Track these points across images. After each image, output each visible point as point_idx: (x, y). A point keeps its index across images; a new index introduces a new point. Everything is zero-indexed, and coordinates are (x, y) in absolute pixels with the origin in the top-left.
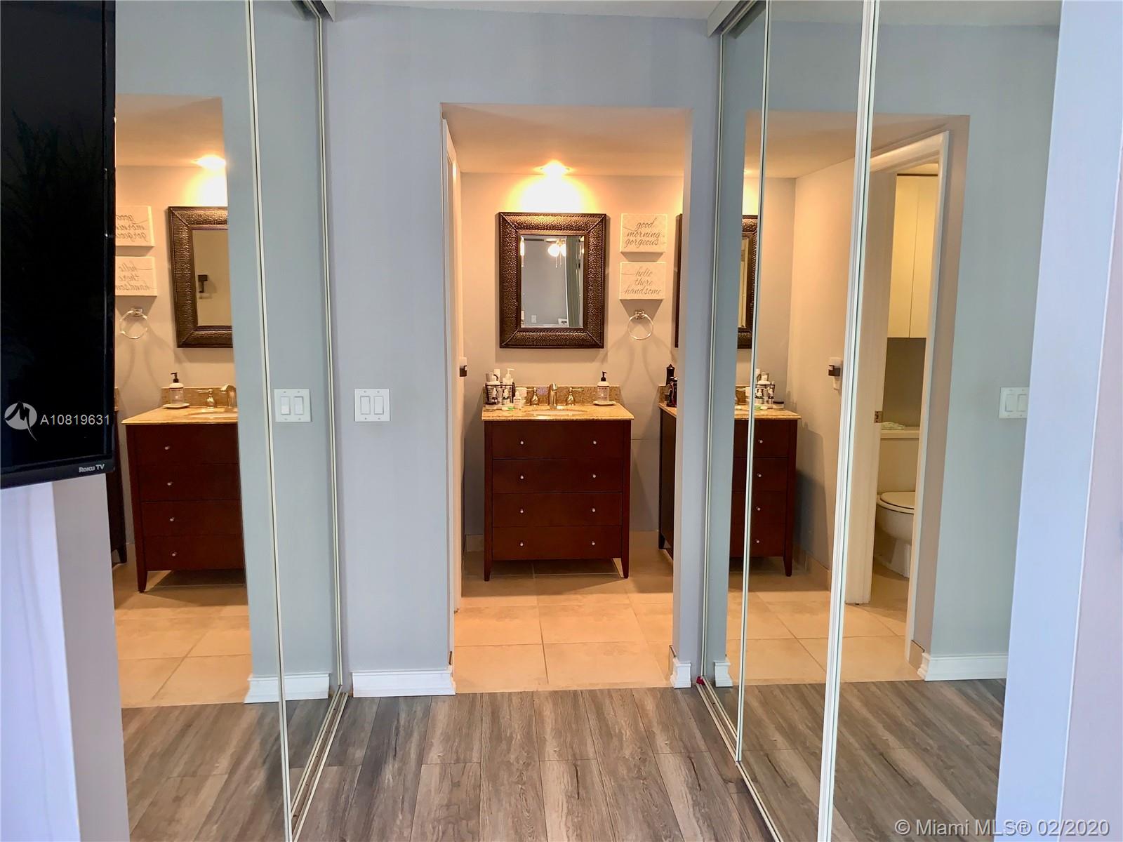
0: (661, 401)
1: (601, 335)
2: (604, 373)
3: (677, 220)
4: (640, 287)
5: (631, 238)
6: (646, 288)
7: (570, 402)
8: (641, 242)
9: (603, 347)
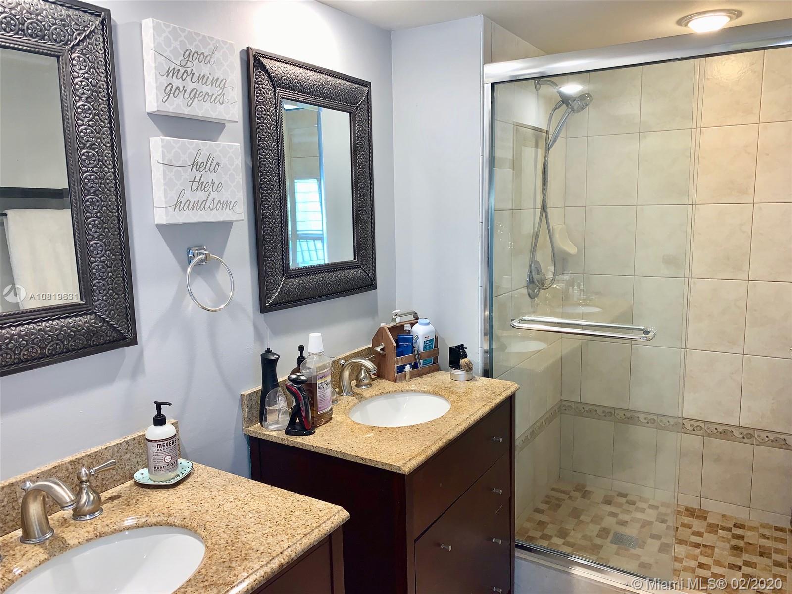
0: (251, 422)
1: (129, 314)
2: (159, 405)
3: (241, 59)
4: (200, 195)
5: (177, 83)
6: (210, 200)
7: (87, 509)
8: (194, 95)
9: (134, 341)
